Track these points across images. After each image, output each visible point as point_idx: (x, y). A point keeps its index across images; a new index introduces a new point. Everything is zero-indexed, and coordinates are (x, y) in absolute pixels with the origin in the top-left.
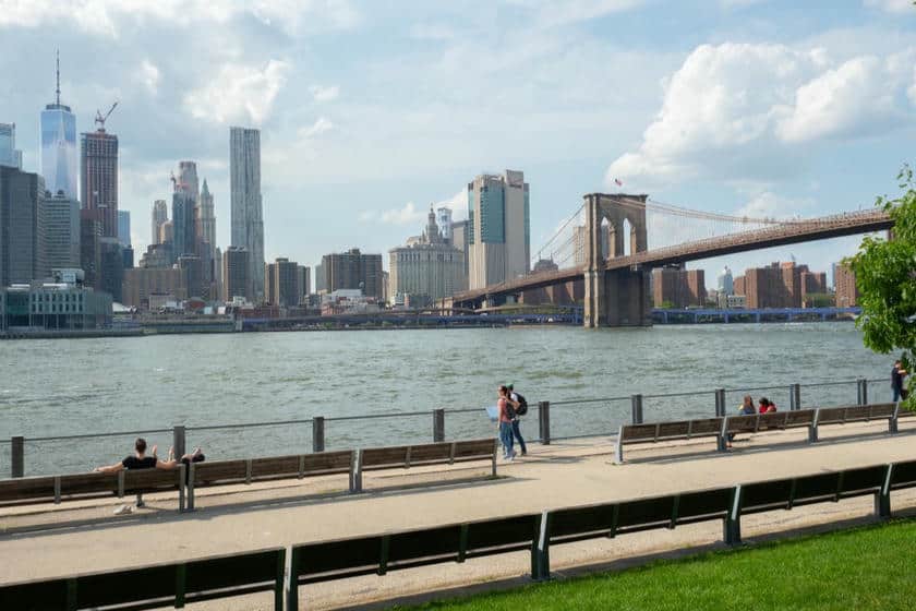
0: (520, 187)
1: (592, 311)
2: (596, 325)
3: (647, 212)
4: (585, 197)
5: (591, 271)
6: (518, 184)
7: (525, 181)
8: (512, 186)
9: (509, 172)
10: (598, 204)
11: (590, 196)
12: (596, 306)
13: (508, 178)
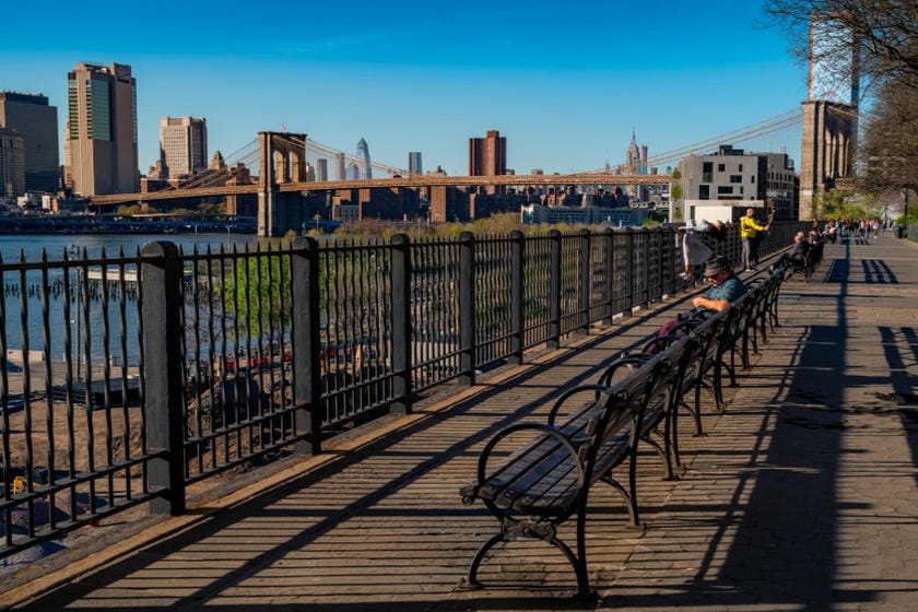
0: (127, 82)
1: (267, 223)
2: (270, 234)
3: (307, 151)
4: (260, 133)
5: (266, 192)
6: (126, 78)
7: (133, 76)
8: (119, 80)
9: (117, 66)
10: (271, 140)
11: (266, 134)
12: (270, 219)
13: (116, 72)
